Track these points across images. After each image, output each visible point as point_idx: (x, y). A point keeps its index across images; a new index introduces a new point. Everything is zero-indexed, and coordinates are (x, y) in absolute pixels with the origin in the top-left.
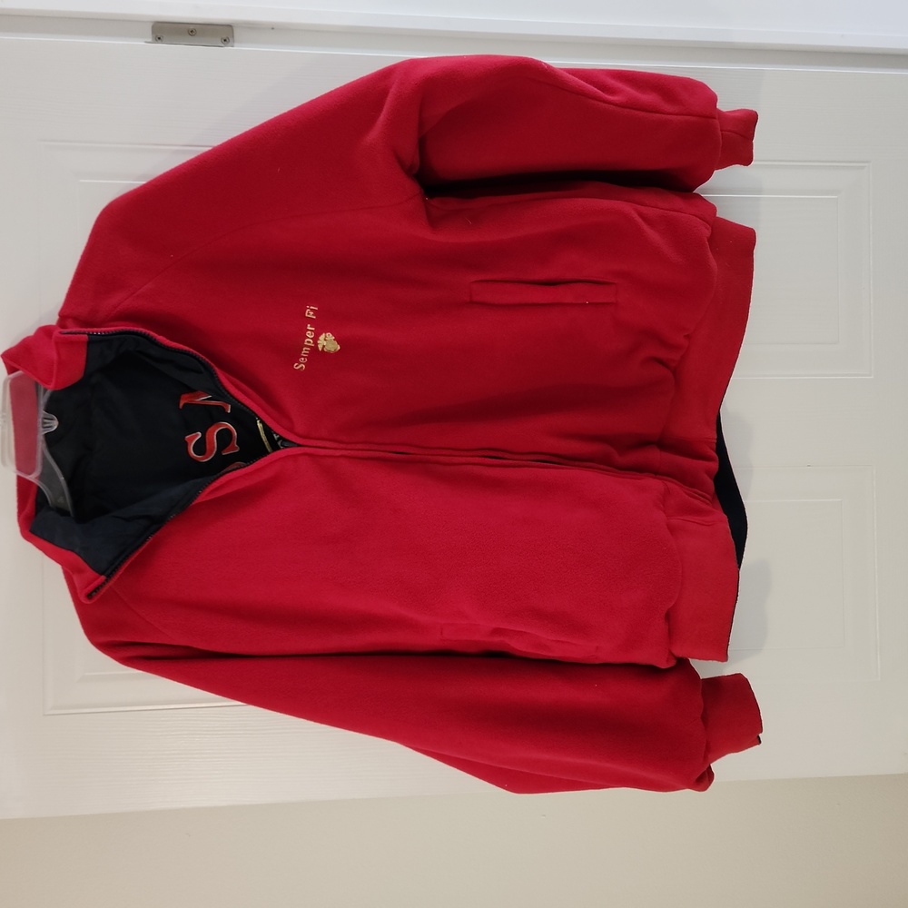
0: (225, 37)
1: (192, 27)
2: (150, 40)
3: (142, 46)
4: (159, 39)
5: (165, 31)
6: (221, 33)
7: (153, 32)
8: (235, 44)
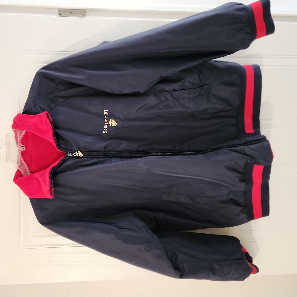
0: (83, 14)
1: (72, 11)
2: (57, 15)
3: (54, 17)
4: (60, 15)
5: (63, 12)
6: (82, 13)
7: (58, 13)
8: (86, 16)
